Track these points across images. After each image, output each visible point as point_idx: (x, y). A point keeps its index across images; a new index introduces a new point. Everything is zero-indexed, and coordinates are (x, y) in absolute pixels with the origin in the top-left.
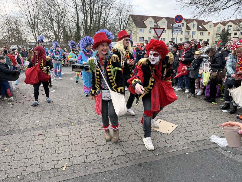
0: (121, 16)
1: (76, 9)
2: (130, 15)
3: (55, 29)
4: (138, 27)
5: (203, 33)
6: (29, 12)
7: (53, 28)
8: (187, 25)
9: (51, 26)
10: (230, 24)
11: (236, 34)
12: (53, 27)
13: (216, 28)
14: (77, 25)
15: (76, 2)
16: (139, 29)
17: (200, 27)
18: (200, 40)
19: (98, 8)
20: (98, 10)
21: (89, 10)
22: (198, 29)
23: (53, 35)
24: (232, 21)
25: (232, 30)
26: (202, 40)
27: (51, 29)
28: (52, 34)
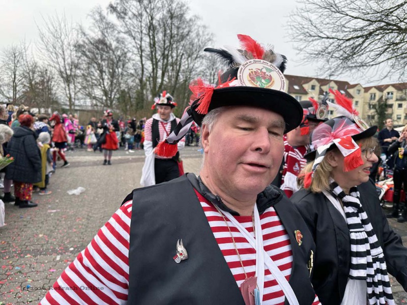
0: (213, 70)
1: (141, 56)
3: (106, 86)
6: (64, 59)
7: (103, 84)
8: (320, 88)
9: (101, 80)
10: (391, 89)
11: (400, 106)
13: (368, 95)
14: (141, 80)
15: (141, 47)
17: (343, 92)
19: (177, 56)
20: (177, 59)
21: (162, 58)
24: (393, 86)
25: (394, 99)
27: (100, 85)
28: (98, 92)
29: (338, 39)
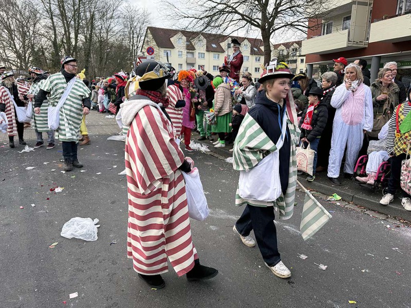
0: (131, 28)
1: (52, 19)
2: (148, 28)
3: (18, 47)
4: (162, 47)
5: (260, 58)
7: (15, 45)
9: (10, 40)
10: (295, 46)
11: (302, 61)
12: (14, 43)
14: (55, 43)
15: (50, 8)
16: (162, 50)
17: (256, 49)
18: (256, 69)
22: (253, 52)
23: (15, 56)
24: (297, 43)
25: (298, 54)
26: (259, 68)
27: (10, 47)
28: (12, 55)
29: (196, 18)
